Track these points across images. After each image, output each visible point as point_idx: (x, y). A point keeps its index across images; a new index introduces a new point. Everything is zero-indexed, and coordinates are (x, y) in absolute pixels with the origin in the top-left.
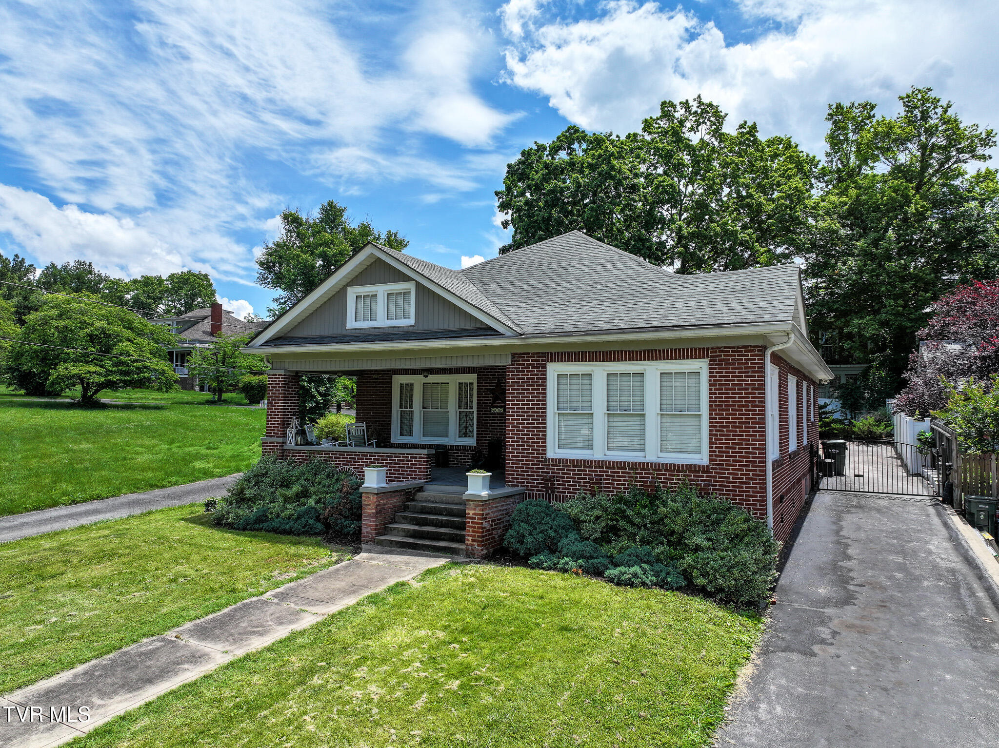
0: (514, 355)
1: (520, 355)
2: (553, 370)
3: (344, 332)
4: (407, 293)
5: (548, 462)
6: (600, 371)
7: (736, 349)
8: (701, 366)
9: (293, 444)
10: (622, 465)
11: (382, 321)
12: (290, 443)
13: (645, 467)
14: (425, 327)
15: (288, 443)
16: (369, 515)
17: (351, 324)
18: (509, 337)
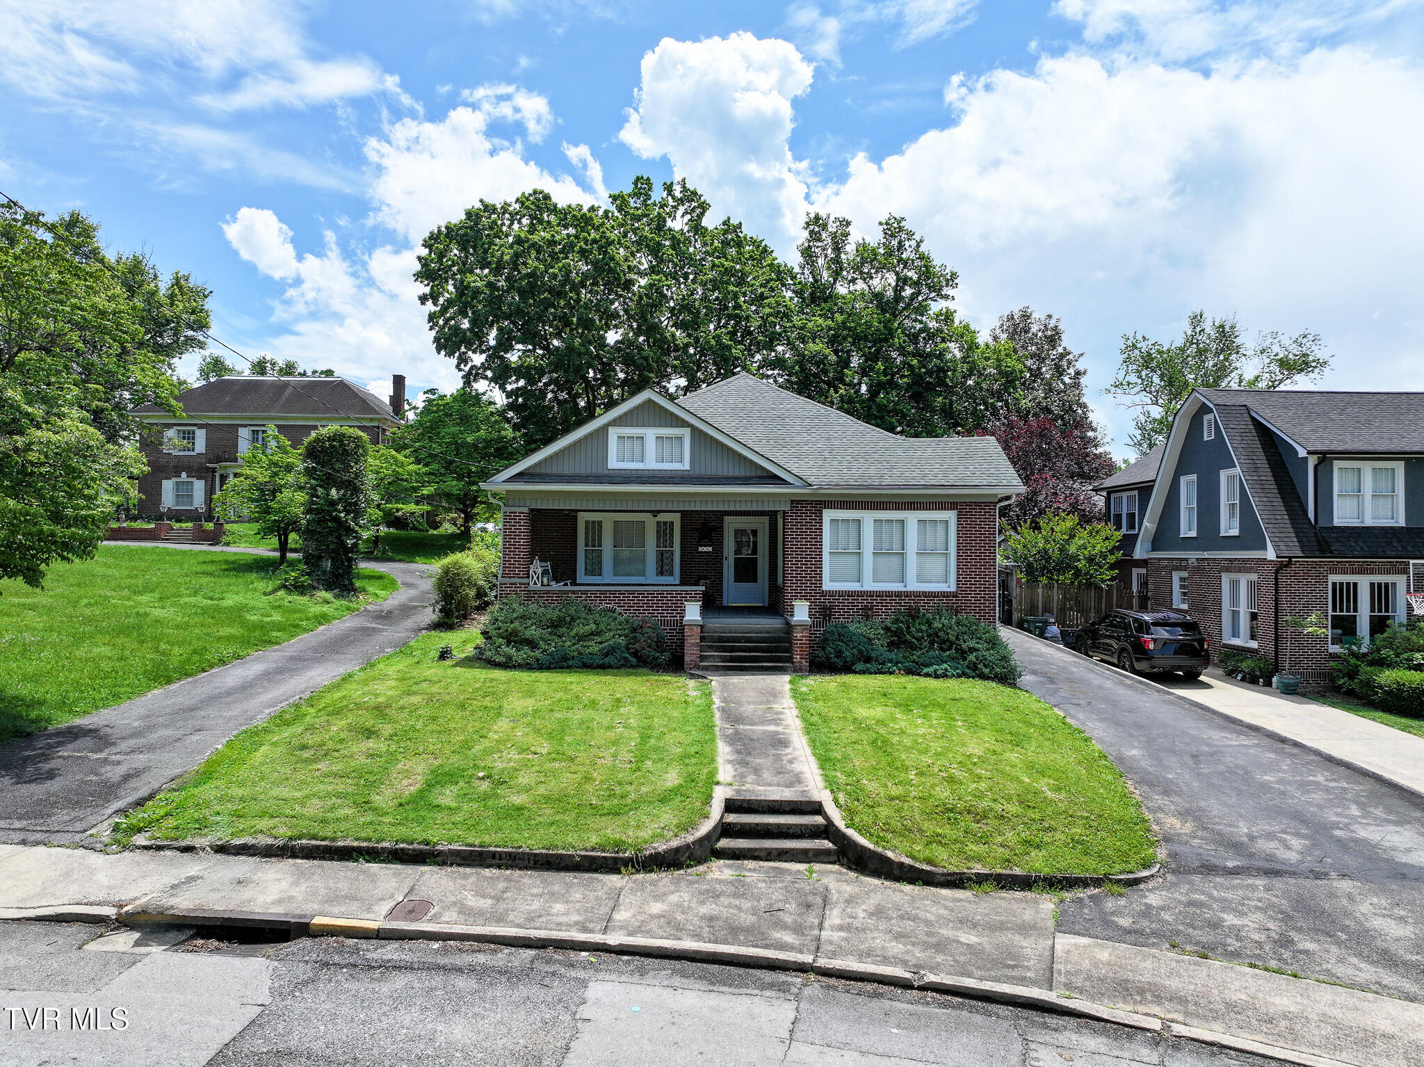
0: (792, 502)
1: (799, 502)
2: (828, 515)
3: (606, 472)
4: (680, 439)
5: (824, 594)
6: (868, 518)
7: (978, 504)
8: (950, 516)
9: (539, 585)
10: (889, 594)
11: (651, 463)
12: (535, 583)
13: (908, 594)
14: (702, 471)
15: (531, 584)
16: (693, 645)
17: (614, 463)
18: (798, 487)
